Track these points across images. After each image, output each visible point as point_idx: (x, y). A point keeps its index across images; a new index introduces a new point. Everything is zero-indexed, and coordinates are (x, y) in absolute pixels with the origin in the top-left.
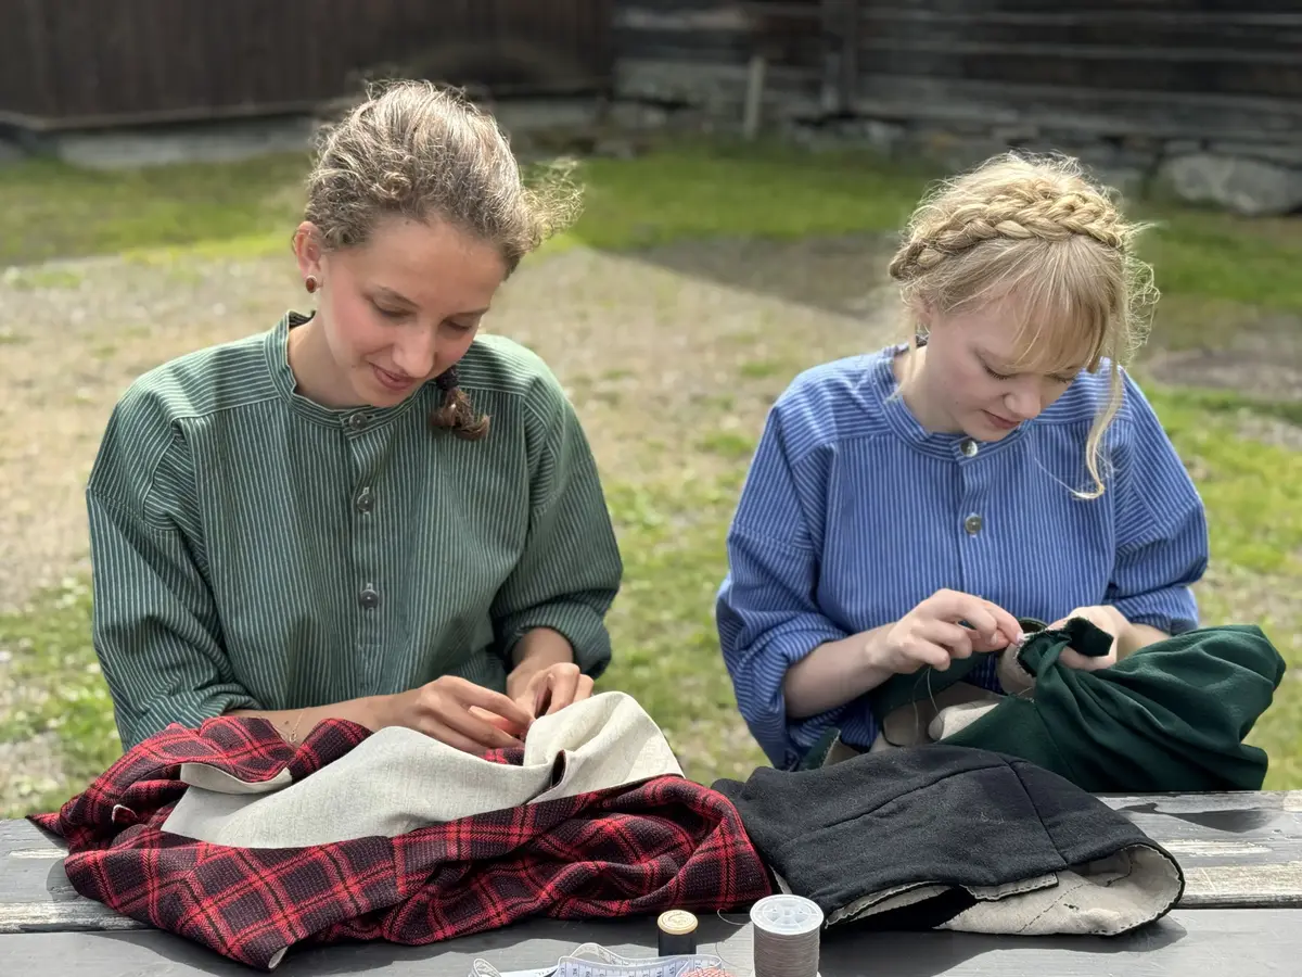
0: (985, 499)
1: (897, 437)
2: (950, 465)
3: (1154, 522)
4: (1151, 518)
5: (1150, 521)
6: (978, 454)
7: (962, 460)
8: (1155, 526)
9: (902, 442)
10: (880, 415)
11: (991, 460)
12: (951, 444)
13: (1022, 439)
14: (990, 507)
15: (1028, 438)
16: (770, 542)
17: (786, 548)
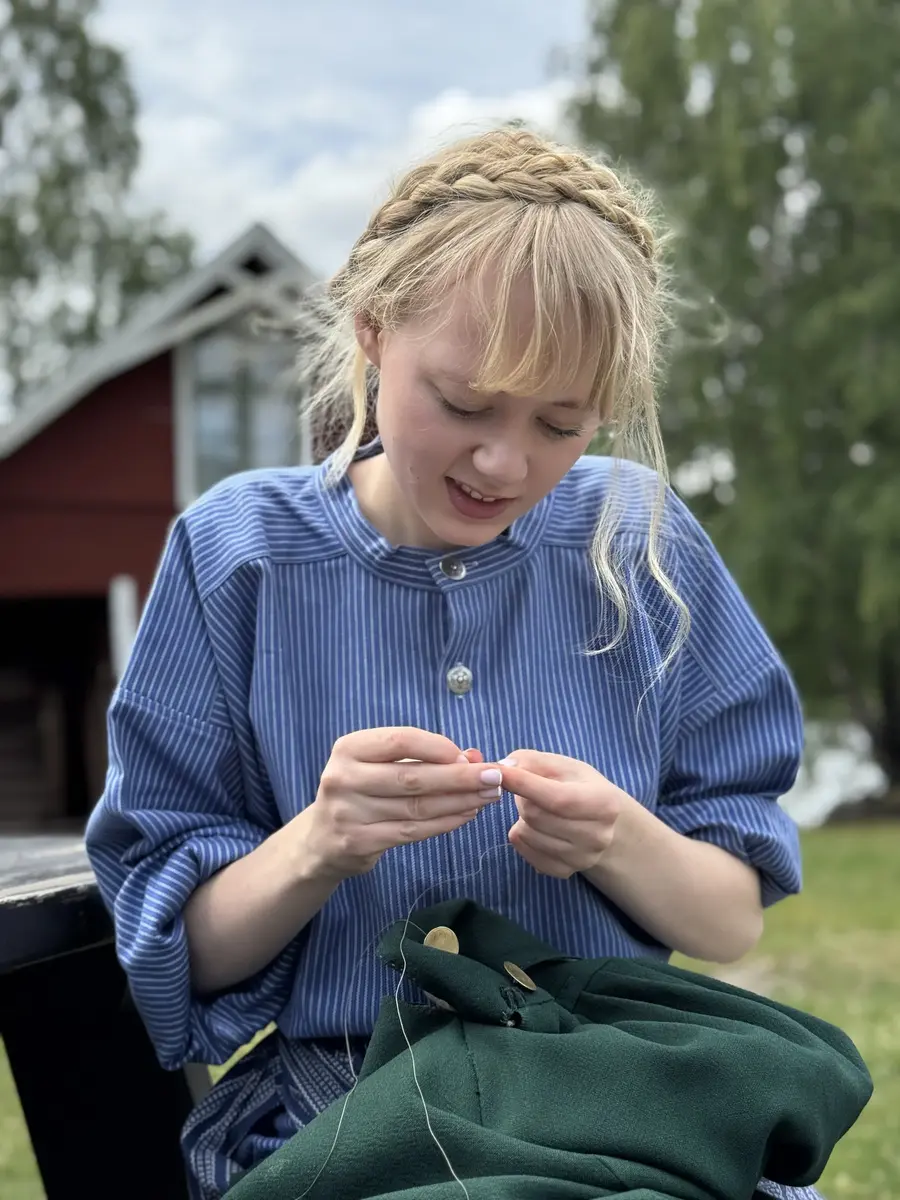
0: (476, 645)
1: (352, 559)
2: (426, 595)
3: (714, 689)
4: (709, 682)
5: (708, 688)
6: (466, 578)
7: (445, 583)
8: (715, 694)
9: (359, 565)
10: (329, 530)
11: (485, 585)
12: (427, 562)
13: (527, 562)
14: (484, 654)
15: (535, 560)
16: (175, 718)
17: (198, 727)
